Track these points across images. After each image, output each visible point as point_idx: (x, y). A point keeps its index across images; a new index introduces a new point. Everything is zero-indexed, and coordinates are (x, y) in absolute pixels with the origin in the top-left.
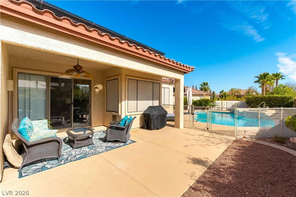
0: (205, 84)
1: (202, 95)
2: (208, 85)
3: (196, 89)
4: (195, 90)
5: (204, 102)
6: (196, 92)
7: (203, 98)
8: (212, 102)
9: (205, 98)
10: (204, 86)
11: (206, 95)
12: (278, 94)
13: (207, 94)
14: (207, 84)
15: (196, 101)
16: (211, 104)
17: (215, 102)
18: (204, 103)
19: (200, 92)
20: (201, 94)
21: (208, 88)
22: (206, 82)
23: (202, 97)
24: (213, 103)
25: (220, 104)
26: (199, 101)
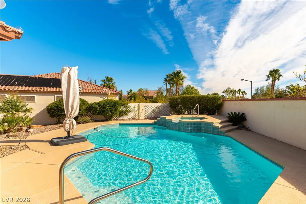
0: (110, 80)
1: (105, 94)
2: (113, 81)
3: (96, 84)
4: (93, 86)
5: (110, 106)
6: (94, 88)
7: (106, 98)
8: (123, 105)
9: (109, 98)
10: (107, 82)
11: (112, 94)
12: (188, 94)
13: (113, 92)
14: (111, 79)
15: (92, 104)
16: (123, 109)
17: (129, 105)
18: (109, 108)
19: (101, 89)
20: (103, 92)
21: (112, 85)
22: (110, 77)
23: (104, 97)
24: (124, 107)
25: (137, 109)
26: (99, 104)
